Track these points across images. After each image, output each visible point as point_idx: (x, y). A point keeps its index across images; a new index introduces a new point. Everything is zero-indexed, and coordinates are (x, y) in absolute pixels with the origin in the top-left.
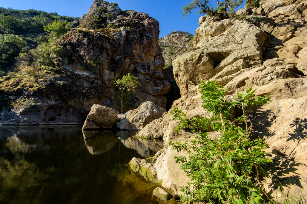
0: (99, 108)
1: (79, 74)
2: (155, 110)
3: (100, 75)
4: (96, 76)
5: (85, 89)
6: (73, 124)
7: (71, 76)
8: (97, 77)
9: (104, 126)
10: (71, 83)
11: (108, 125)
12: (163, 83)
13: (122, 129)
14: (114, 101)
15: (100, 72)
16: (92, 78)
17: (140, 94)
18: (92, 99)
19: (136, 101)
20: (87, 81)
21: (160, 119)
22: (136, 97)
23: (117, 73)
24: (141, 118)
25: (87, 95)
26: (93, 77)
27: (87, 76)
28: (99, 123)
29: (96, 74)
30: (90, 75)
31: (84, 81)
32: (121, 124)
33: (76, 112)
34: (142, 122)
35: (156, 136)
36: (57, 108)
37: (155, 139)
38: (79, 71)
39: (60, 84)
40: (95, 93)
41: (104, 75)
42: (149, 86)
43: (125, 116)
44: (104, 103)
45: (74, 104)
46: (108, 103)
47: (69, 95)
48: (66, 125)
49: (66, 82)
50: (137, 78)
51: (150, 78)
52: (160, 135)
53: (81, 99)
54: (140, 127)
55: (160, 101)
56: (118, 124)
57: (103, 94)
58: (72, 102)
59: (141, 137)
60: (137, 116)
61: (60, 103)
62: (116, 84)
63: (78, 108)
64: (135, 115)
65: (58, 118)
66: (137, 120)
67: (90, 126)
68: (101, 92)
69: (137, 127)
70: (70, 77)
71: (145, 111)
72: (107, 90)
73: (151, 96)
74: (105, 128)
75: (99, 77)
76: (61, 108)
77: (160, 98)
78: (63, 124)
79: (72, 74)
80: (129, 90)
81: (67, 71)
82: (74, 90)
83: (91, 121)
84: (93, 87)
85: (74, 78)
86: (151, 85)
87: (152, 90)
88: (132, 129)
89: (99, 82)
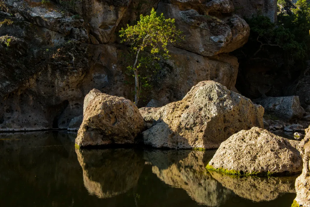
0: (108, 103)
1: (39, 18)
2: (228, 103)
3: (84, 16)
4: (76, 18)
5: (54, 50)
6: (37, 129)
7: (23, 23)
8: (78, 20)
9: (118, 140)
10: (25, 38)
11: (126, 138)
12: (232, 25)
13: (158, 147)
14: (116, 75)
15: (83, 9)
16: (68, 26)
17: (175, 56)
18: (71, 74)
19: (166, 72)
20: (58, 32)
21: (254, 132)
22: (166, 64)
23: (122, 9)
24: (197, 121)
25: (60, 64)
26: (70, 23)
27: (58, 21)
28: (108, 133)
29: (75, 13)
30: (64, 17)
31: (51, 33)
32: (154, 135)
33: (40, 103)
34: (201, 131)
35: (254, 169)
36: (4, 97)
37: (252, 175)
38: (38, 9)
39: (6, 43)
40: (77, 60)
41: (93, 15)
42: (197, 34)
43: (159, 116)
44: (96, 80)
45: (36, 84)
46: (103, 81)
47: (24, 66)
48: (25, 131)
49: (16, 39)
50: (174, 19)
51: (198, 15)
52: (262, 168)
53: (49, 75)
54: (197, 143)
55: (223, 69)
56: (148, 136)
57: (92, 60)
58: (32, 81)
59: (220, 171)
60: (189, 117)
61: (8, 85)
62: (125, 37)
63: (45, 94)
64: (182, 115)
65: (9, 118)
66: (189, 126)
67: (92, 139)
68: (89, 55)
69: (190, 142)
70: (21, 24)
71: (206, 105)
72: (100, 50)
73: (201, 59)
74: (120, 143)
75: (82, 20)
76: (11, 96)
77: (224, 62)
78: (19, 130)
79: (25, 18)
80: (155, 50)
81: (13, 12)
82: (33, 55)
83: (93, 130)
84: (72, 45)
85: (30, 26)
86: (201, 30)
87: (205, 45)
88: (181, 147)
89: (84, 32)
